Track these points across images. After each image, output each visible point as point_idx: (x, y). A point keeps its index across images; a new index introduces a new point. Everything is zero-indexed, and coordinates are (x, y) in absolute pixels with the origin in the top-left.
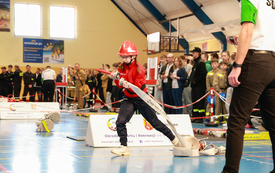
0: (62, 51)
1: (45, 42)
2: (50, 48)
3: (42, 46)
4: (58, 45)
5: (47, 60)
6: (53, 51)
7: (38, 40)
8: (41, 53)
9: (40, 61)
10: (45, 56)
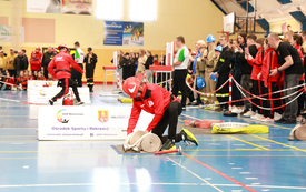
0: (141, 33)
1: (125, 24)
2: (129, 30)
3: (122, 29)
4: (138, 28)
5: (127, 42)
6: (132, 33)
7: (118, 23)
8: (121, 35)
9: (120, 43)
10: (125, 38)
